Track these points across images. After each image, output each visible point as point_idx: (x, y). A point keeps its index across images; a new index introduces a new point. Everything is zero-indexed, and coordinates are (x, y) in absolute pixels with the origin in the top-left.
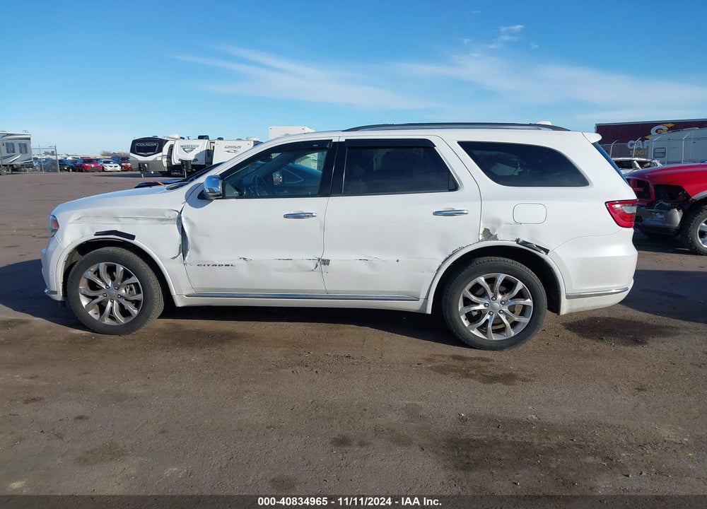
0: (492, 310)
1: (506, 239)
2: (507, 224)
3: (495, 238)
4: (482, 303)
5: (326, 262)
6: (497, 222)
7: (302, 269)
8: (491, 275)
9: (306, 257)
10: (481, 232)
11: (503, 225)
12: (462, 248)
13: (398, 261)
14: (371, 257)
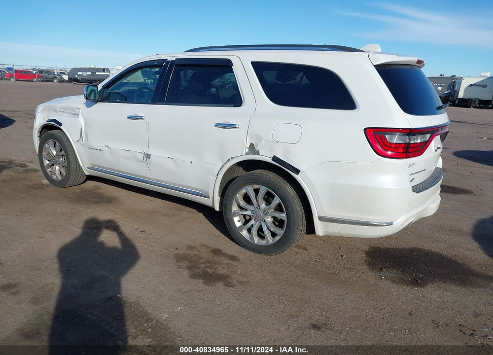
0: (256, 217)
1: (265, 156)
2: (266, 141)
3: (258, 153)
4: (250, 210)
5: (148, 156)
6: (259, 139)
7: (136, 159)
8: (256, 186)
9: (138, 150)
10: (248, 146)
11: (263, 142)
12: (233, 158)
13: (191, 162)
14: (175, 157)
